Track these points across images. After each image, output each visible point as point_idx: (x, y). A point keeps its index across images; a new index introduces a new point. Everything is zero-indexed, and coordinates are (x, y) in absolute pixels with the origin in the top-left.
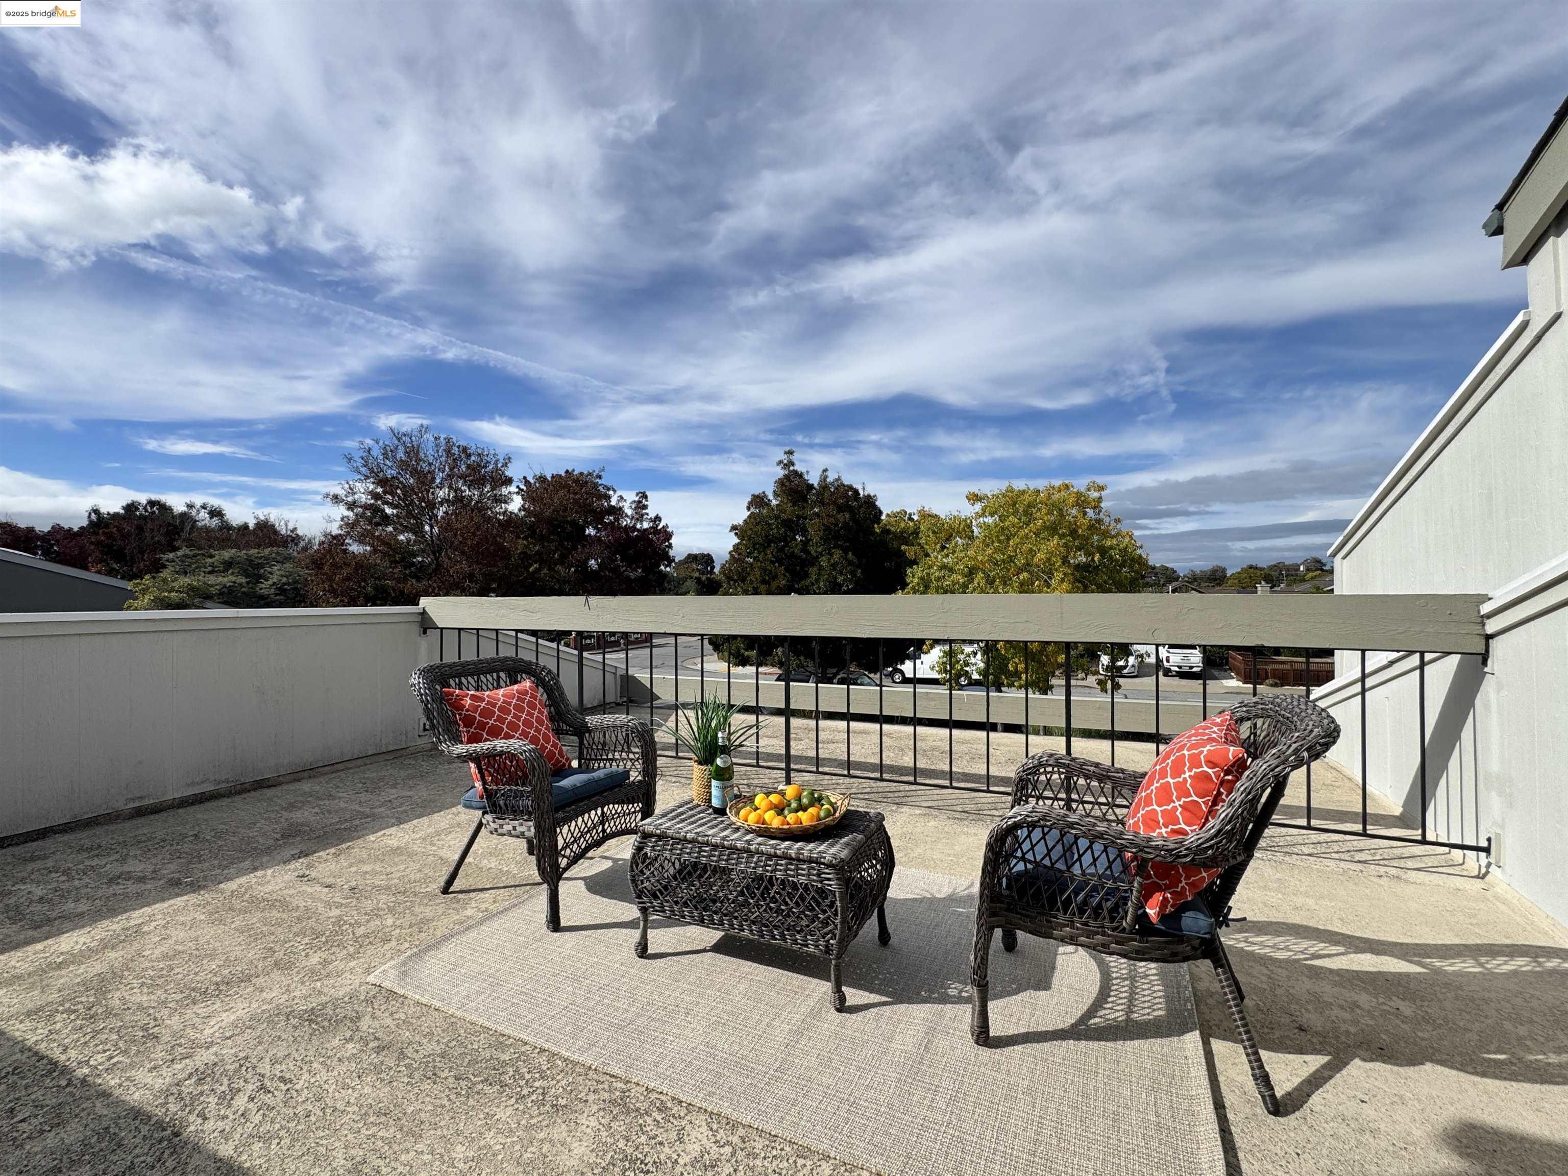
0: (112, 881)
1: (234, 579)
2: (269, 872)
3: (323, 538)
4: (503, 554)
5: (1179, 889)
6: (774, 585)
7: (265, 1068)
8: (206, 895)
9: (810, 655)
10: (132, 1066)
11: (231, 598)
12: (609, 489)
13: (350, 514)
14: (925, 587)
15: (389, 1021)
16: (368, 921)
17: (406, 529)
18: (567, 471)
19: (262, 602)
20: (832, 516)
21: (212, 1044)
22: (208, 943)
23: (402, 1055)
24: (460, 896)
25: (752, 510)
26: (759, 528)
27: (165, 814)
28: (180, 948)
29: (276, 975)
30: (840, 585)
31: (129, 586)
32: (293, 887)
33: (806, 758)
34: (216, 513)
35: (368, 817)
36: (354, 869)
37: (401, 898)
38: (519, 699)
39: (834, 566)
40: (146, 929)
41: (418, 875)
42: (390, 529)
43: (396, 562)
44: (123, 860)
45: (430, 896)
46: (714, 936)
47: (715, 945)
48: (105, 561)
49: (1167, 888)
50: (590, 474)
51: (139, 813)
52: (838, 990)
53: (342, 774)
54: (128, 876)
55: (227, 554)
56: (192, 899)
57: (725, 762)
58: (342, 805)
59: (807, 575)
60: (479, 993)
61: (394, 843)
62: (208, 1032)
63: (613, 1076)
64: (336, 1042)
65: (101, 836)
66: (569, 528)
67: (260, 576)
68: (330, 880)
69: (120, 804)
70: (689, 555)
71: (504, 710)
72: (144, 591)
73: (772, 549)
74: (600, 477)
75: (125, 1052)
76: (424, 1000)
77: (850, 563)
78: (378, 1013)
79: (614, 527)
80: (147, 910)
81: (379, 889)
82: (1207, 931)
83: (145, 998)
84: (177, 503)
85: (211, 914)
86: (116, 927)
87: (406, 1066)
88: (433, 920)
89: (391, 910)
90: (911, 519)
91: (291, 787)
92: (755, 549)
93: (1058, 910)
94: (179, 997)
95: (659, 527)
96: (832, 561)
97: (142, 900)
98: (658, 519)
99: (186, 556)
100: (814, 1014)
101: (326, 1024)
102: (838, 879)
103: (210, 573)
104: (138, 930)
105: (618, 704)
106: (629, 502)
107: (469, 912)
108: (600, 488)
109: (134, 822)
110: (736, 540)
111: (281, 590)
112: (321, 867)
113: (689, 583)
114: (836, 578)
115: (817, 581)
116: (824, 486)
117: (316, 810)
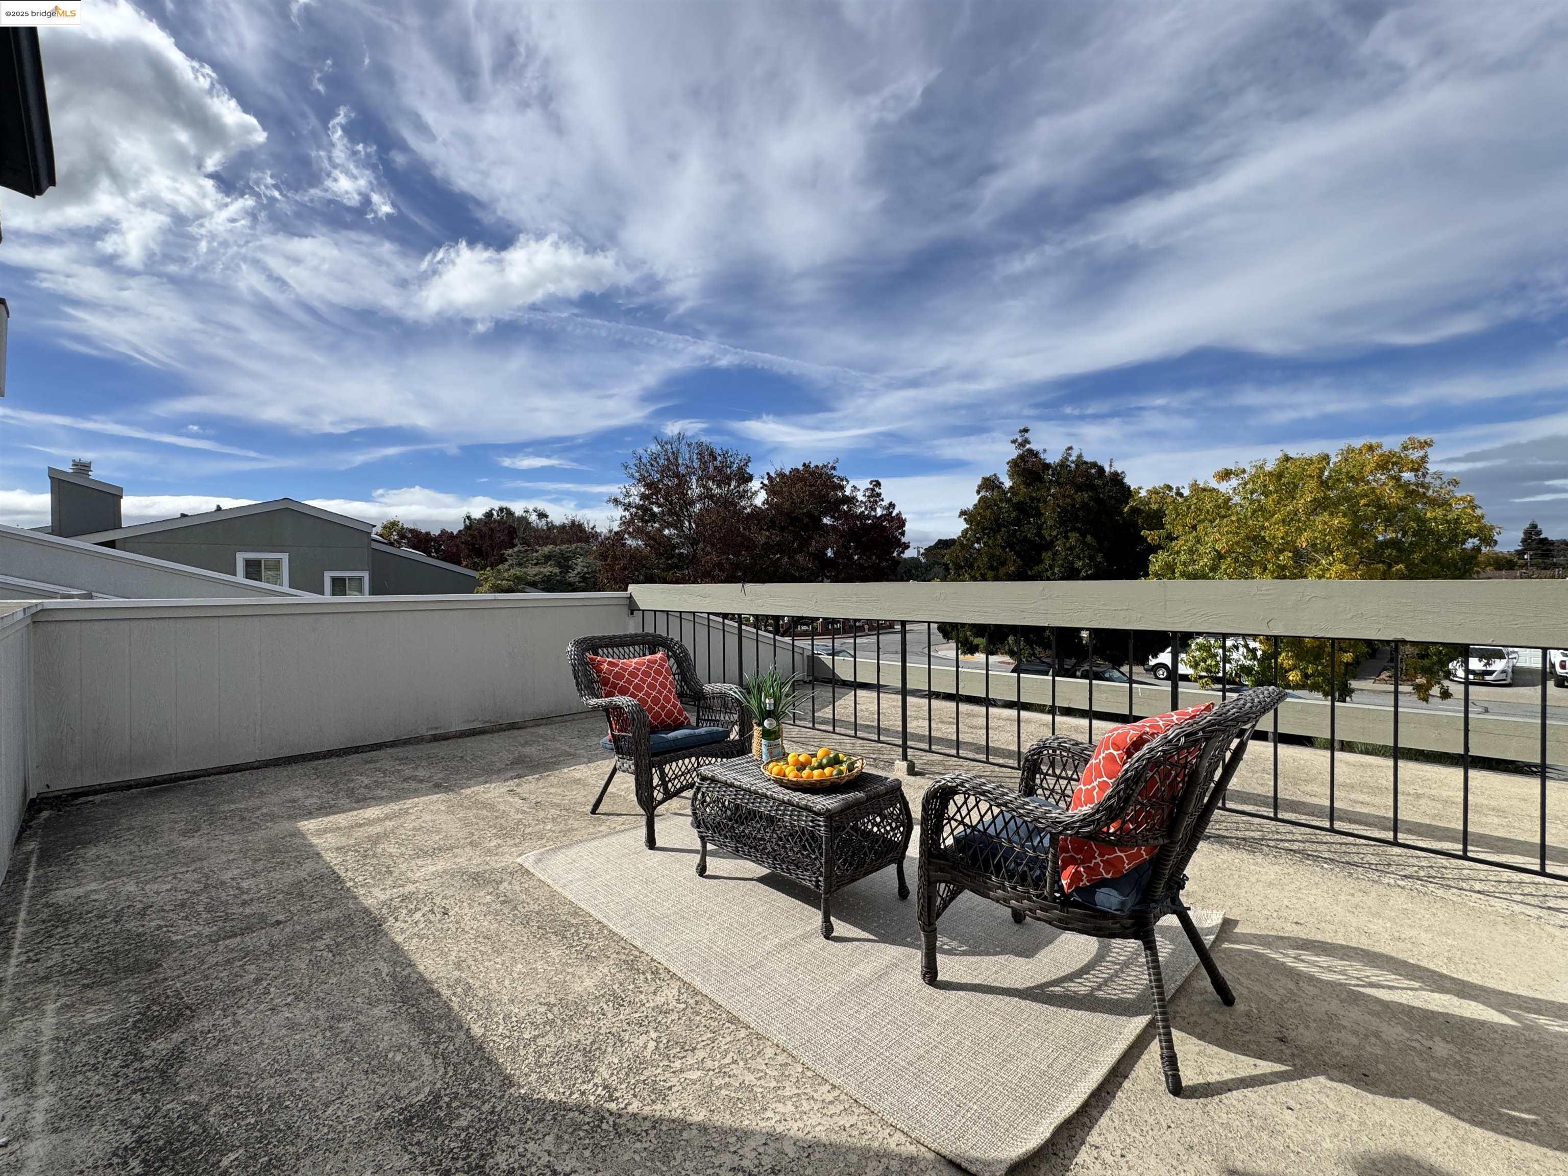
0: (406, 780)
1: (551, 569)
2: (493, 785)
3: (608, 535)
4: (749, 544)
5: (1092, 865)
6: (1002, 571)
7: (438, 900)
8: (452, 796)
9: (1046, 646)
10: (374, 885)
11: (549, 585)
12: (842, 480)
13: (627, 514)
14: (1169, 571)
15: (518, 888)
16: (536, 825)
17: (669, 525)
18: (804, 465)
19: (570, 588)
20: (1069, 496)
21: (417, 881)
22: (440, 824)
23: (515, 908)
24: (602, 817)
25: (982, 493)
26: (988, 512)
27: (450, 741)
28: (424, 825)
29: (468, 849)
30: (1079, 571)
31: (476, 574)
32: (503, 797)
33: (948, 740)
34: (542, 515)
35: (570, 755)
36: (544, 790)
37: (564, 813)
38: (648, 666)
39: (1071, 549)
40: (411, 811)
41: (584, 799)
42: (657, 525)
43: (661, 554)
44: (416, 768)
45: (584, 814)
46: (763, 871)
47: (763, 877)
48: (470, 556)
49: (1083, 862)
50: (825, 466)
51: (436, 738)
52: (827, 920)
53: (568, 724)
54: (414, 778)
55: (547, 549)
56: (442, 796)
57: (770, 724)
58: (558, 746)
59: (1041, 561)
60: (578, 880)
61: (578, 775)
62: (418, 874)
63: (634, 946)
64: (482, 894)
65: (410, 751)
66: (806, 520)
67: (569, 567)
68: (525, 796)
69: (424, 731)
70: (940, 541)
71: (633, 674)
72: (486, 580)
73: (1002, 533)
74: (834, 468)
75: (373, 878)
76: (542, 878)
77: (1089, 546)
78: (514, 881)
79: (849, 516)
80: (416, 800)
81: (553, 805)
82: (1118, 907)
83: (395, 850)
84: (518, 508)
85: (449, 807)
86: (396, 808)
87: (514, 915)
88: (576, 830)
89: (554, 820)
90: (1180, 494)
91: (532, 730)
92: (984, 534)
93: (992, 873)
94: (411, 853)
95: (894, 514)
96: (1068, 545)
97: (416, 793)
98: (892, 505)
99: (520, 551)
100: (805, 937)
101: (482, 882)
102: (825, 826)
103: (536, 564)
104: (407, 812)
105: (805, 682)
106: (862, 491)
107: (601, 829)
108: (835, 480)
109: (431, 744)
110: (965, 526)
111: (584, 579)
112: (525, 786)
113: (936, 569)
114: (1072, 563)
115: (1052, 567)
116: (1063, 464)
117: (540, 748)
